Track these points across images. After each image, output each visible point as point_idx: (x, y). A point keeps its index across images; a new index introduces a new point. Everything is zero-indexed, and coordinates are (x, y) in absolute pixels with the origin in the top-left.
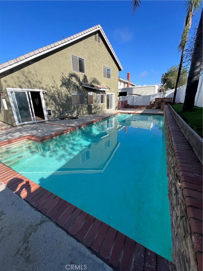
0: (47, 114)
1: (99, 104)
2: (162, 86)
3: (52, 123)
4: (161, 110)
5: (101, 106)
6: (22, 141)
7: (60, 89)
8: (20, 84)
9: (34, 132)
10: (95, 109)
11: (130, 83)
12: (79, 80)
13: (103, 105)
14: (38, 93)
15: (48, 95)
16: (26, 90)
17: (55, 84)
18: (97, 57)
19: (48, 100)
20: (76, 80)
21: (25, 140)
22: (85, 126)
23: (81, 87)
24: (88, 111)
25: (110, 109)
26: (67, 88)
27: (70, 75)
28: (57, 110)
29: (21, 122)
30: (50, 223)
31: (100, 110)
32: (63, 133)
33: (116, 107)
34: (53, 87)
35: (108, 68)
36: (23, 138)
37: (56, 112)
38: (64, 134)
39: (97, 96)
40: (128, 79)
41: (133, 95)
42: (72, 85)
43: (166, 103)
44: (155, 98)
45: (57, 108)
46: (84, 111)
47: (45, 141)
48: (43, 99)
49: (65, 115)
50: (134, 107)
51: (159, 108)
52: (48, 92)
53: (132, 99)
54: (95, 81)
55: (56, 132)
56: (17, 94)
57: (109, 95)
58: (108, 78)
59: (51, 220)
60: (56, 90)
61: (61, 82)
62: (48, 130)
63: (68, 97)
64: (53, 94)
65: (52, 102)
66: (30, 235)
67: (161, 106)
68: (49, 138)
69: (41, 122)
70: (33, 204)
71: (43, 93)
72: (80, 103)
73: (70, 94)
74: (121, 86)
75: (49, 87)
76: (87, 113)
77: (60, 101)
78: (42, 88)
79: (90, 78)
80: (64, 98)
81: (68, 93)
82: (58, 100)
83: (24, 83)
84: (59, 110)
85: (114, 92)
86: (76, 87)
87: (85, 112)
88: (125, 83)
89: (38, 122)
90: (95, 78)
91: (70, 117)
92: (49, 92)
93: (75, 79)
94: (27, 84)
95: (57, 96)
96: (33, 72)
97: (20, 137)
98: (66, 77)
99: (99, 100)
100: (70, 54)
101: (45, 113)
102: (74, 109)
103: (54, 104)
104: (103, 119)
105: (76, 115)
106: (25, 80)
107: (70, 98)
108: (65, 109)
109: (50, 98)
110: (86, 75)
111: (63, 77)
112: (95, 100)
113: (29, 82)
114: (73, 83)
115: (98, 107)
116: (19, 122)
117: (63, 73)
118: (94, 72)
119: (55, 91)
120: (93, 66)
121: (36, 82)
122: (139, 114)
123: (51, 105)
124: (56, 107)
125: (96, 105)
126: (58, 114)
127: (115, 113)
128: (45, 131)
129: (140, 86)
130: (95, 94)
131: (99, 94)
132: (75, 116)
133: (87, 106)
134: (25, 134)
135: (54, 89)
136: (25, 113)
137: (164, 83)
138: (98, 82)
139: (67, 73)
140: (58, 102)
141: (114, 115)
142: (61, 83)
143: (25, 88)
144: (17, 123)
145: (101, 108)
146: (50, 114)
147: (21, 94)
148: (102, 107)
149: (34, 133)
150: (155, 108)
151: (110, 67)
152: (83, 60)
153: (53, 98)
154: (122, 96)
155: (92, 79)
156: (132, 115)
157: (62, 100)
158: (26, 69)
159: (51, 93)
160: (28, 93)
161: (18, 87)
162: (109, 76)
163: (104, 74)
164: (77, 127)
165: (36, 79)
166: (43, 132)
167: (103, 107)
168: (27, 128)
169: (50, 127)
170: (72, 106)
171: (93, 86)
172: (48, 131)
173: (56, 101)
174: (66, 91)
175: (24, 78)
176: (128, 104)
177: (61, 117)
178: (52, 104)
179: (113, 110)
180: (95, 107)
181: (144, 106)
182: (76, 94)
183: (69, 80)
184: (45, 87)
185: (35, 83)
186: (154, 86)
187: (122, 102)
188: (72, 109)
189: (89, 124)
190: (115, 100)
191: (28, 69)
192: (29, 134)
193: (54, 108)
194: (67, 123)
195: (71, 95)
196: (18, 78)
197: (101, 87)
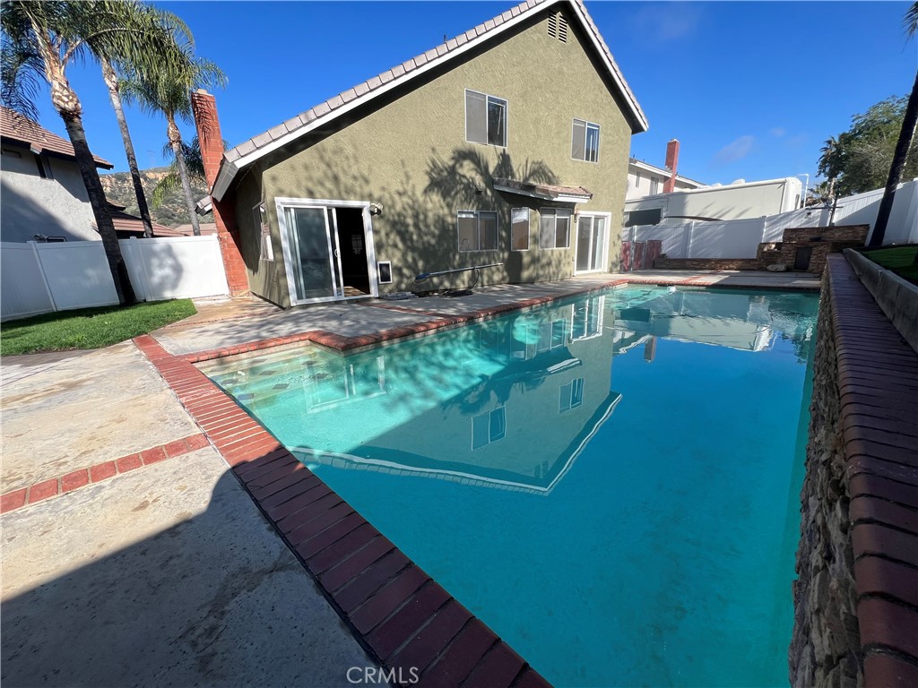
0: (378, 278)
1: (548, 250)
2: (824, 185)
3: (388, 305)
4: (811, 275)
5: (555, 257)
6: (296, 345)
7: (421, 199)
8: (310, 185)
9: (332, 325)
10: (532, 268)
11: (677, 178)
12: (483, 170)
13: (563, 253)
14: (357, 212)
15: (386, 218)
16: (326, 203)
17: (407, 183)
18: (553, 90)
19: (383, 233)
20: (476, 170)
21: (302, 344)
22: (490, 317)
23: (489, 192)
24: (509, 275)
25: (589, 271)
26: (444, 196)
27: (456, 155)
28: (409, 267)
29: (304, 296)
30: (300, 577)
31: (552, 269)
32: (412, 333)
33: (613, 263)
34: (400, 194)
35: (589, 124)
36: (298, 339)
37: (406, 271)
38: (418, 335)
39: (545, 222)
40: (670, 163)
41: (687, 221)
42: (462, 186)
43: (838, 247)
44: (781, 228)
45: (410, 259)
46: (493, 273)
47: (357, 350)
48: (369, 229)
49: (432, 281)
50: (688, 263)
51: (800, 267)
52: (387, 210)
53: (680, 235)
54: (540, 171)
55: (392, 328)
56: (301, 214)
57: (590, 218)
58: (587, 159)
59: (306, 567)
60: (410, 202)
61: (427, 177)
62: (371, 321)
63: (445, 225)
64: (399, 215)
65: (394, 241)
66: (234, 595)
67: (809, 259)
68: (371, 341)
69: (357, 301)
70: (271, 511)
71: (372, 213)
72: (483, 246)
73: (453, 216)
74: (639, 190)
75: (390, 193)
76: (503, 279)
77: (420, 236)
78: (370, 197)
79: (525, 163)
80: (432, 228)
81: (446, 211)
82: (412, 234)
83: (321, 184)
84: (413, 267)
85: (607, 210)
86: (474, 191)
87: (496, 277)
88: (655, 178)
89: (350, 302)
90: (541, 162)
91: (446, 290)
92: (390, 208)
93: (472, 166)
94: (329, 185)
95: (410, 221)
96: (349, 150)
97: (290, 336)
98: (442, 163)
99: (550, 236)
100: (461, 88)
101: (373, 273)
102: (463, 264)
103: (400, 245)
104: (556, 299)
105: (467, 286)
106: (326, 175)
107: (451, 228)
108: (432, 263)
109: (388, 229)
110: (507, 152)
111: (433, 162)
112: (534, 236)
113: (336, 179)
114: (465, 181)
115: (544, 261)
116: (300, 297)
117: (433, 150)
118: (538, 142)
119: (406, 206)
120: (537, 121)
121: (355, 178)
122: (707, 286)
123: (390, 250)
124: (404, 255)
125: (538, 251)
126: (410, 277)
127: (605, 282)
128: (363, 323)
129: (719, 186)
130: (538, 214)
131: (551, 217)
132: (462, 287)
133: (506, 255)
134: (306, 328)
135: (405, 199)
136: (315, 272)
137: (832, 175)
138: (550, 174)
139: (447, 147)
140: (411, 240)
141: (603, 289)
142: (426, 182)
143: (323, 197)
144: (293, 299)
145: (553, 263)
146: (385, 277)
147: (312, 213)
148: (560, 262)
149: (330, 328)
150: (782, 267)
151: (601, 122)
152: (504, 103)
153: (398, 227)
154: (640, 227)
155: (529, 165)
156: (673, 289)
157: (426, 234)
158: (328, 142)
159: (393, 211)
160: (330, 211)
161: (304, 193)
162: (591, 155)
163: (573, 145)
164: (461, 316)
165: (354, 170)
166: (357, 326)
167: (563, 262)
168: (317, 314)
169: (378, 313)
170: (454, 256)
171: (532, 188)
172: (370, 324)
173: (407, 236)
174: (442, 207)
175: (323, 167)
176: (663, 252)
177: (418, 287)
178: (395, 246)
179: (600, 273)
180: (535, 260)
181: (732, 261)
182: (472, 216)
183: (452, 171)
184: (377, 194)
185: (350, 182)
186: (784, 183)
187: (639, 246)
188: (456, 263)
189: (504, 311)
190: (609, 239)
191: (336, 141)
192: (317, 329)
193: (399, 260)
194: (434, 306)
195: (455, 220)
196: (306, 167)
197: (559, 190)
